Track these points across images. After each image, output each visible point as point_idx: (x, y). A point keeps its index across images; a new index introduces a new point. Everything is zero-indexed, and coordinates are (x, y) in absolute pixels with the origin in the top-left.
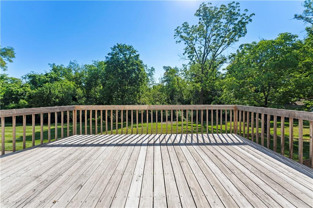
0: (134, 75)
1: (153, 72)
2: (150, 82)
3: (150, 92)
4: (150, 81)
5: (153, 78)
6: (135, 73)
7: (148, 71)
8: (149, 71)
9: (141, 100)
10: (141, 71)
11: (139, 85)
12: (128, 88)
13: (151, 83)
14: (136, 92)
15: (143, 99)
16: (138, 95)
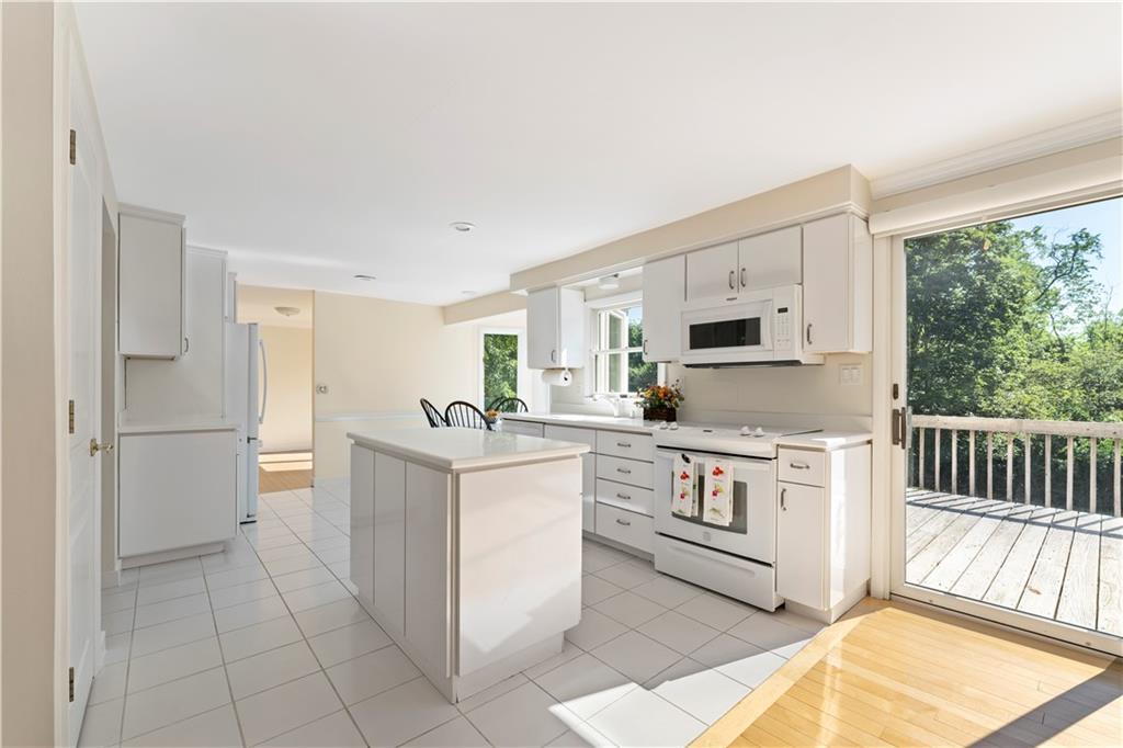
0: (959, 292)
1: (1085, 255)
2: (1062, 308)
3: (1064, 360)
4: (1062, 302)
5: (1091, 286)
6: (968, 283)
7: (1052, 254)
8: (1059, 254)
9: (996, 399)
10: (999, 270)
11: (988, 333)
12: (927, 349)
13: (1070, 312)
14: (970, 366)
15: (1012, 395)
16: (985, 378)
